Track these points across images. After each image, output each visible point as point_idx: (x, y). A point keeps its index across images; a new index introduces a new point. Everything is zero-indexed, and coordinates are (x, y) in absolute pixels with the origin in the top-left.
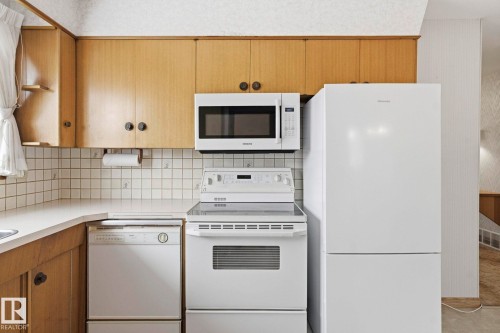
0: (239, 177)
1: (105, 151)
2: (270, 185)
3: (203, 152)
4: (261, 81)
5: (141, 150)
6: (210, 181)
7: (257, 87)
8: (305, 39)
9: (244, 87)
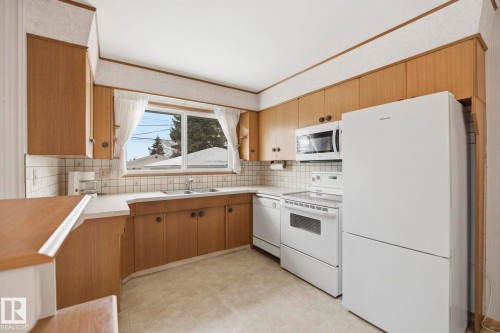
1: (272, 162)
3: (302, 162)
4: (331, 115)
5: (285, 162)
7: (329, 118)
9: (322, 120)
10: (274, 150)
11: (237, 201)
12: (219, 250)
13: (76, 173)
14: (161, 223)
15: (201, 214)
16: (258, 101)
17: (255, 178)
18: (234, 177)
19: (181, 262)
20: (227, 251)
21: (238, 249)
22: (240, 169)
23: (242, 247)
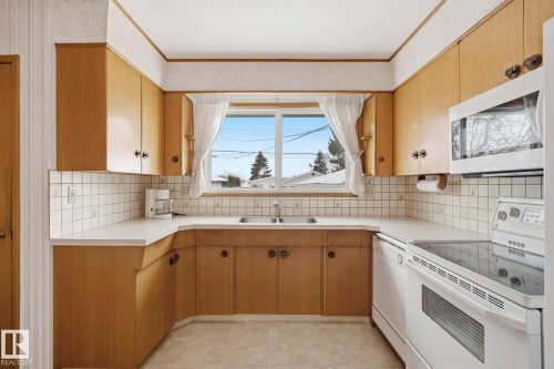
1: (422, 178)
5: (441, 176)
10: (416, 155)
11: (342, 240)
12: (312, 313)
13: (151, 191)
14: (226, 259)
15: (284, 254)
16: (392, 73)
17: (393, 204)
18: (354, 203)
19: (256, 317)
20: (328, 318)
21: (347, 319)
22: (362, 189)
23: (355, 319)
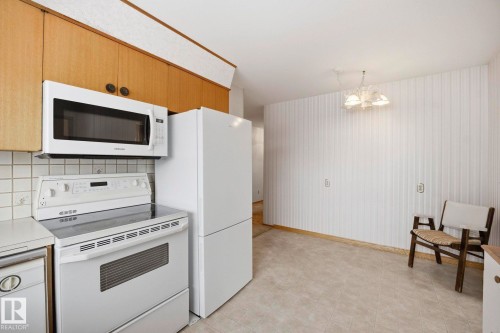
0: (93, 184)
2: (127, 191)
3: (54, 156)
4: (130, 88)
6: (53, 192)
7: (125, 92)
8: (169, 64)
9: (110, 89)
